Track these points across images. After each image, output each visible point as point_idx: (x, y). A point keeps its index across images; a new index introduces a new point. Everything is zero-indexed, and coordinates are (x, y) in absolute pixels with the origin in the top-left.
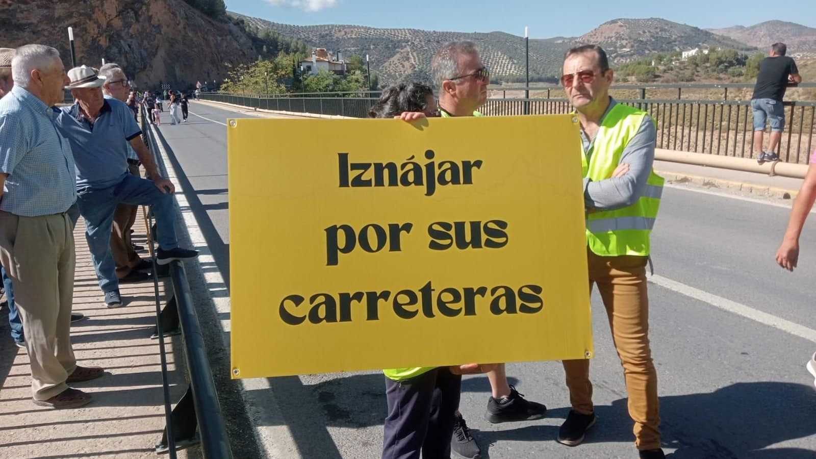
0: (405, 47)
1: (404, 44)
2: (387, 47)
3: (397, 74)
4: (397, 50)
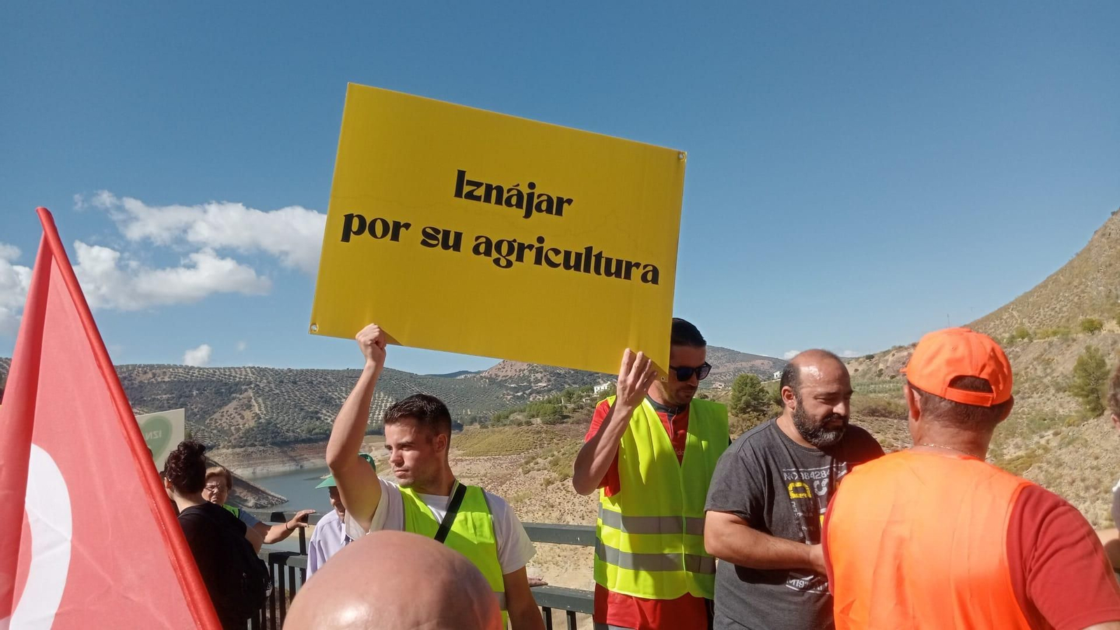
0: (246, 390)
1: (243, 387)
2: (218, 393)
3: (233, 428)
4: (234, 395)
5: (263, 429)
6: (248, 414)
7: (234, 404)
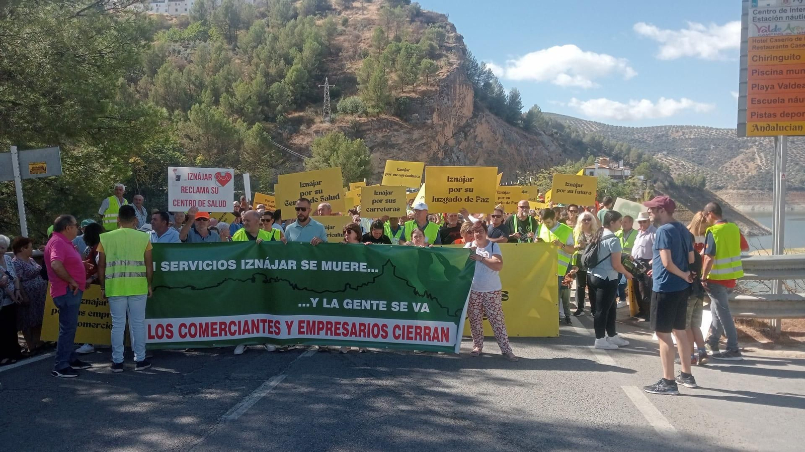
0: (751, 147)
1: (750, 144)
2: (730, 148)
3: (739, 175)
4: (742, 150)
5: (762, 178)
6: (751, 165)
7: (741, 156)
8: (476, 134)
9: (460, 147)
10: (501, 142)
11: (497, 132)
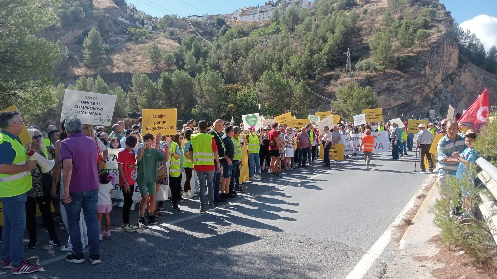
8: (460, 80)
9: (448, 89)
10: (482, 85)
11: (479, 78)
